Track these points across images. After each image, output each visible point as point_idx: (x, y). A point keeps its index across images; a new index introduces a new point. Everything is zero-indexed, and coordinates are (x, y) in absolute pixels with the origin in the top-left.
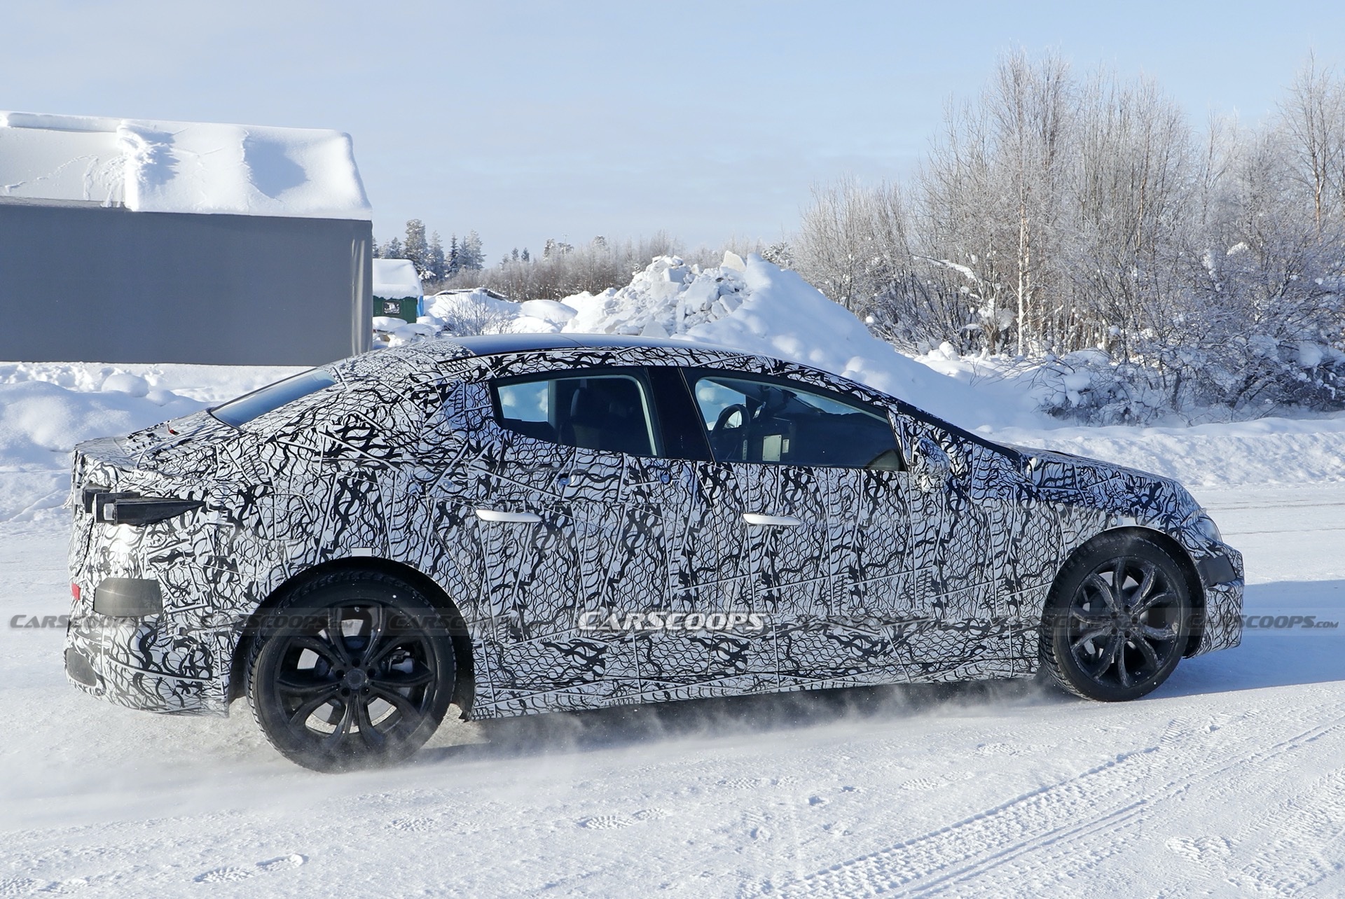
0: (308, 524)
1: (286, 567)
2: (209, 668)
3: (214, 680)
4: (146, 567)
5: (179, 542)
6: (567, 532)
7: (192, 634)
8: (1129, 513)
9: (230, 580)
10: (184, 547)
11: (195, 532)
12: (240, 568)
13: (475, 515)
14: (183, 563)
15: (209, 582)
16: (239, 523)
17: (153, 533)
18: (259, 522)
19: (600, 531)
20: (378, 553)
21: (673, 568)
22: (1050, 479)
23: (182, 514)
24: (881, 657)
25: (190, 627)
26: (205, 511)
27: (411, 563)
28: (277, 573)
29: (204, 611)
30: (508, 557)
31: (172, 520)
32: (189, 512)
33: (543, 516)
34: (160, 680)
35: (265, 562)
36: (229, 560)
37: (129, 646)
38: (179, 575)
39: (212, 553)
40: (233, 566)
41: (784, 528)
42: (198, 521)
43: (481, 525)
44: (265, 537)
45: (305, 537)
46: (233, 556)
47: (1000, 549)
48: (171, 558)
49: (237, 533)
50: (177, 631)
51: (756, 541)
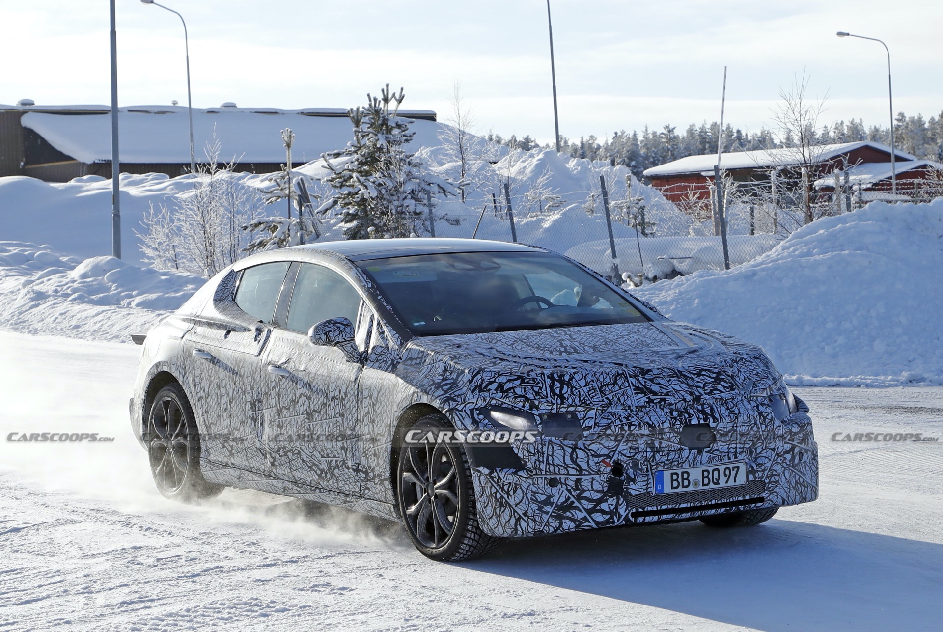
6: (217, 366)
8: (426, 392)
19: (227, 367)
20: (169, 370)
21: (248, 397)
22: (411, 359)
24: (325, 482)
33: (212, 356)
41: (283, 377)
47: (366, 410)
51: (273, 384)
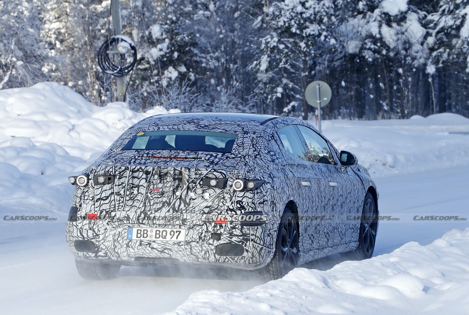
0: (284, 188)
1: (284, 204)
2: (272, 245)
3: (273, 249)
4: (258, 207)
5: (264, 196)
7: (271, 231)
9: (276, 210)
10: (265, 198)
11: (267, 192)
12: (277, 205)
13: (301, 184)
14: (266, 204)
15: (272, 211)
16: (273, 188)
17: (257, 193)
18: (277, 188)
20: (293, 199)
21: (323, 204)
23: (262, 185)
25: (270, 229)
26: (266, 184)
27: (296, 203)
28: (283, 206)
29: (273, 222)
30: (306, 200)
31: (261, 188)
34: (265, 250)
35: (281, 202)
36: (274, 202)
37: (261, 237)
38: (266, 209)
39: (271, 200)
40: (275, 205)
42: (266, 188)
43: (303, 187)
44: (279, 193)
45: (285, 193)
48: (263, 203)
49: (274, 192)
50: (268, 230)
51: (332, 193)
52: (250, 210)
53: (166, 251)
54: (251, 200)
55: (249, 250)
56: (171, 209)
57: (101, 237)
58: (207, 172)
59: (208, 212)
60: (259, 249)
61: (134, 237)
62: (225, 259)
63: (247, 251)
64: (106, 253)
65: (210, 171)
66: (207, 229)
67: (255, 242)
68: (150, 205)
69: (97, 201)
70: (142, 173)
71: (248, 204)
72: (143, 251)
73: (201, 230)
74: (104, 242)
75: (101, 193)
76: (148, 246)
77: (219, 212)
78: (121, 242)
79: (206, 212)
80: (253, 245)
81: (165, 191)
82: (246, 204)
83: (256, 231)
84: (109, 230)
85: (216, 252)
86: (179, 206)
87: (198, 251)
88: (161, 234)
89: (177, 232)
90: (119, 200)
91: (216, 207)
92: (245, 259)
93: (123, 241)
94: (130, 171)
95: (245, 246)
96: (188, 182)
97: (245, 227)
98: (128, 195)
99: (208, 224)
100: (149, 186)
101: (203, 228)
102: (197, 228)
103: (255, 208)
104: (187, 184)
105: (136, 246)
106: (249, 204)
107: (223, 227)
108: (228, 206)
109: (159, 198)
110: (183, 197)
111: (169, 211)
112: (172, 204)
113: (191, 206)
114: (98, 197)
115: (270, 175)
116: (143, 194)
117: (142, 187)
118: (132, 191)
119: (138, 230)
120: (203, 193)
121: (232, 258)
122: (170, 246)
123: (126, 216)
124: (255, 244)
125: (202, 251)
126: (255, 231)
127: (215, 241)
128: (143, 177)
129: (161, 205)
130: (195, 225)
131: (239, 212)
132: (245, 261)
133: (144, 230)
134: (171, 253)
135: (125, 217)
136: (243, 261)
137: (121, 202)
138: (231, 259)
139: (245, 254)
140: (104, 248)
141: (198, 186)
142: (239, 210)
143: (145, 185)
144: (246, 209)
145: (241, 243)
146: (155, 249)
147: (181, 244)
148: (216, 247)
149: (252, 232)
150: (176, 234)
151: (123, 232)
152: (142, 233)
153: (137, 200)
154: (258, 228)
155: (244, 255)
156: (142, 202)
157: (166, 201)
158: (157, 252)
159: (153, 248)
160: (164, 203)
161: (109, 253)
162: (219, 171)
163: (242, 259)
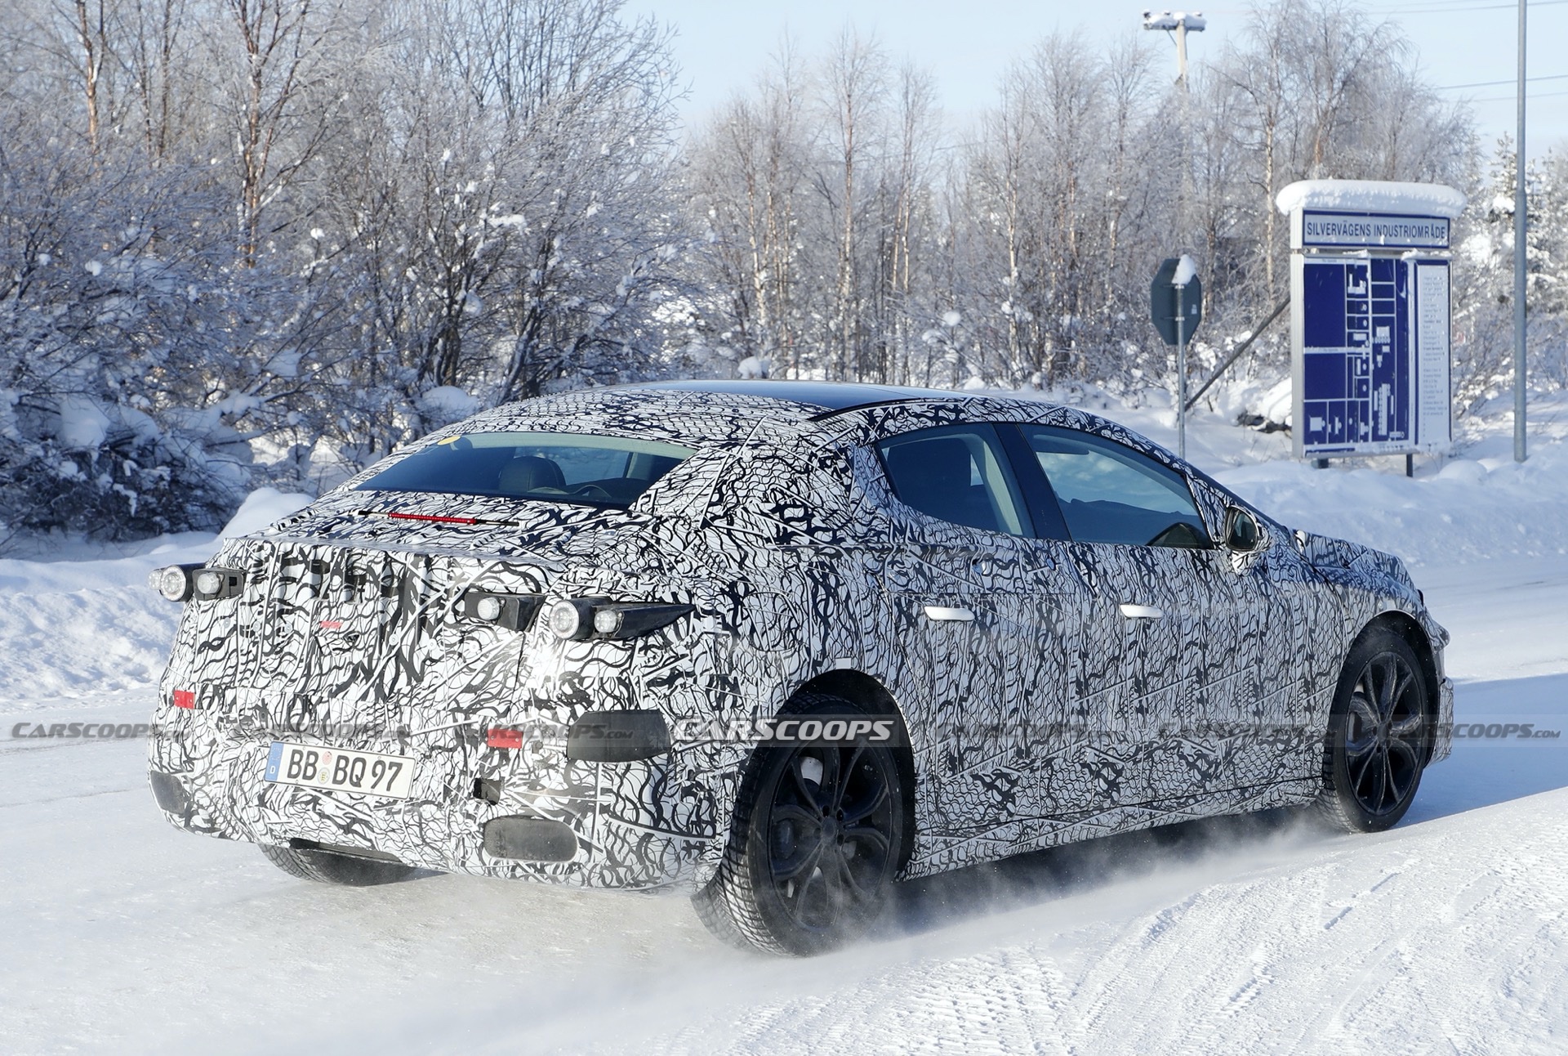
0: (796, 629)
1: (785, 684)
2: (712, 823)
3: (717, 837)
4: (643, 694)
5: (677, 658)
6: (994, 631)
7: (700, 778)
9: (734, 705)
10: (684, 665)
11: (694, 644)
12: (742, 689)
13: (925, 613)
14: (683, 685)
15: (714, 709)
16: (733, 629)
17: (646, 648)
18: (753, 630)
19: (1019, 629)
20: (855, 666)
21: (1072, 674)
22: (1319, 556)
23: (674, 622)
24: (1214, 781)
25: (699, 769)
26: (698, 616)
27: (879, 676)
28: (778, 692)
29: (713, 747)
30: (952, 665)
31: (665, 630)
32: (682, 619)
33: (975, 613)
34: (669, 841)
35: (766, 678)
36: (731, 679)
37: (640, 798)
38: (681, 701)
39: (713, 671)
40: (735, 687)
41: (1151, 620)
42: (694, 631)
43: (931, 625)
44: (760, 648)
45: (797, 646)
46: (734, 674)
47: (1300, 642)
48: (670, 681)
49: (734, 644)
50: (685, 775)
51: (1132, 638)
52: (608, 706)
53: (356, 827)
54: (615, 672)
55: (595, 842)
56: (372, 690)
57: (199, 766)
58: (482, 570)
59: (470, 707)
60: (633, 840)
61: (282, 776)
62: (514, 869)
63: (588, 847)
64: (212, 821)
65: (490, 570)
66: (466, 764)
67: (614, 815)
68: (321, 675)
69: (200, 652)
70: (303, 566)
71: (602, 686)
72: (300, 821)
73: (449, 765)
74: (207, 783)
75: (210, 626)
76: (310, 807)
77: (502, 708)
78: (246, 787)
79: (464, 706)
80: (608, 825)
81: (358, 629)
82: (596, 686)
83: (622, 777)
84: (221, 747)
85: (483, 845)
86: (395, 681)
87: (441, 836)
88: (348, 770)
89: (392, 765)
90: (248, 653)
91: (495, 692)
92: (586, 872)
93: (253, 786)
94: (277, 560)
95: (577, 828)
96: (423, 602)
97: (580, 764)
98: (266, 638)
99: (468, 747)
100: (317, 611)
101: (456, 760)
102: (441, 759)
103: (630, 700)
104: (419, 608)
105: (283, 804)
106: (607, 686)
107: (508, 760)
108: (534, 691)
109: (344, 651)
110: (406, 652)
111: (364, 697)
112: (376, 674)
113: (425, 684)
114: (203, 638)
115: (733, 585)
116: (302, 637)
117: (302, 613)
118: (278, 623)
119: (295, 752)
120: (461, 641)
121: (534, 866)
122: (368, 812)
123: (260, 704)
124: (615, 823)
125: (449, 836)
126: (617, 780)
127: (484, 806)
128: (304, 581)
129: (349, 674)
130: (432, 749)
131: (564, 712)
132: (586, 881)
133: (310, 753)
134: (370, 835)
135: (257, 707)
136: (577, 876)
137: (251, 657)
138: (532, 871)
139: (580, 855)
140: (205, 802)
141: (450, 619)
142: (567, 704)
143: (309, 607)
144: (590, 703)
145: (561, 819)
146: (328, 817)
147: (396, 808)
148: (484, 825)
149: (604, 783)
150: (389, 774)
151: (259, 756)
152: (303, 764)
153: (290, 654)
154: (628, 768)
155: (576, 859)
156: (301, 661)
157: (361, 664)
158: (334, 828)
159: (322, 815)
160: (355, 671)
161: (220, 820)
162: (519, 569)
163: (571, 870)
